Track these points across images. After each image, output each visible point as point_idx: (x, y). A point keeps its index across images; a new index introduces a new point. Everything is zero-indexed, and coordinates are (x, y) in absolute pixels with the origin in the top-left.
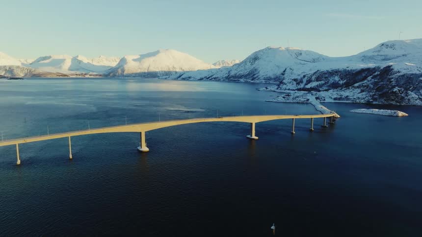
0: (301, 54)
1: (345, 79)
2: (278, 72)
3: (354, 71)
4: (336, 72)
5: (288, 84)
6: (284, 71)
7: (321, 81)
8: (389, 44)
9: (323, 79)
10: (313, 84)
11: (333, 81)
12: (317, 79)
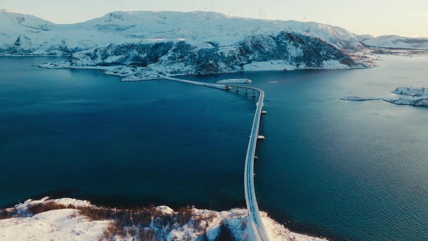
0: (24, 19)
1: (144, 53)
2: (11, 42)
3: (150, 45)
4: (132, 46)
5: (82, 59)
6: (18, 41)
7: (120, 55)
8: (117, 14)
9: (122, 53)
10: (115, 58)
11: (133, 55)
12: (116, 53)
